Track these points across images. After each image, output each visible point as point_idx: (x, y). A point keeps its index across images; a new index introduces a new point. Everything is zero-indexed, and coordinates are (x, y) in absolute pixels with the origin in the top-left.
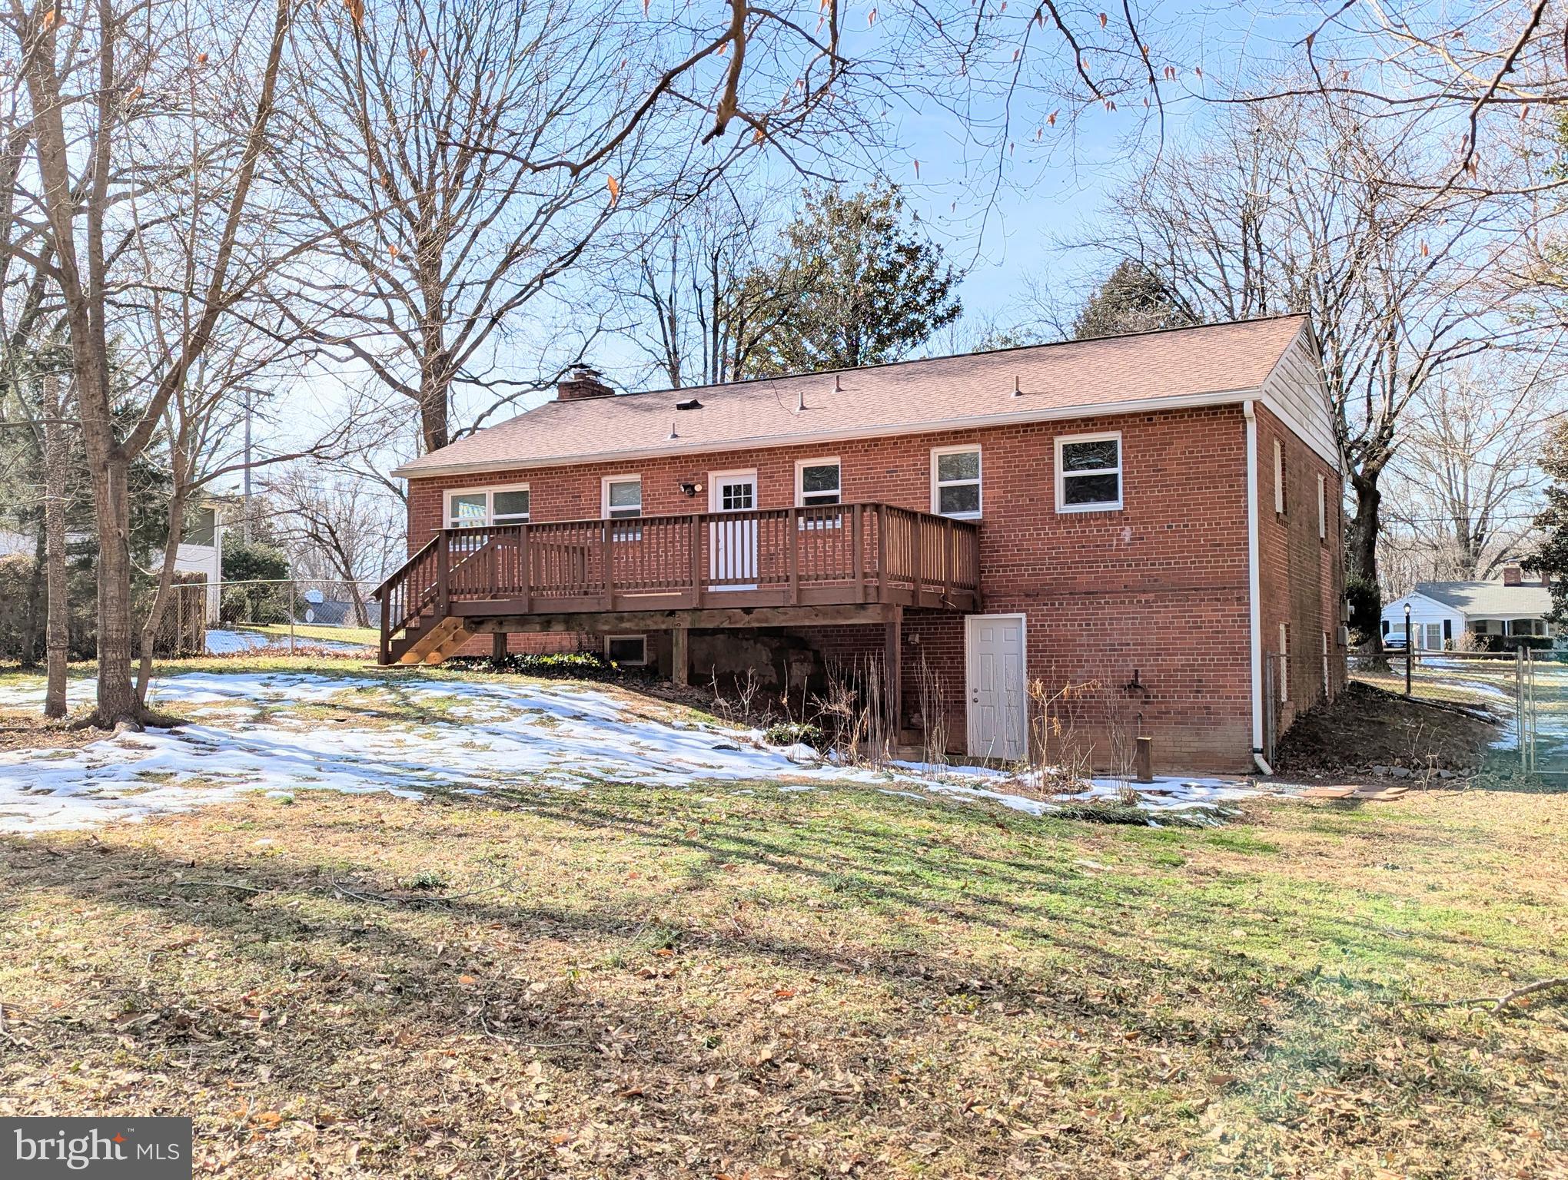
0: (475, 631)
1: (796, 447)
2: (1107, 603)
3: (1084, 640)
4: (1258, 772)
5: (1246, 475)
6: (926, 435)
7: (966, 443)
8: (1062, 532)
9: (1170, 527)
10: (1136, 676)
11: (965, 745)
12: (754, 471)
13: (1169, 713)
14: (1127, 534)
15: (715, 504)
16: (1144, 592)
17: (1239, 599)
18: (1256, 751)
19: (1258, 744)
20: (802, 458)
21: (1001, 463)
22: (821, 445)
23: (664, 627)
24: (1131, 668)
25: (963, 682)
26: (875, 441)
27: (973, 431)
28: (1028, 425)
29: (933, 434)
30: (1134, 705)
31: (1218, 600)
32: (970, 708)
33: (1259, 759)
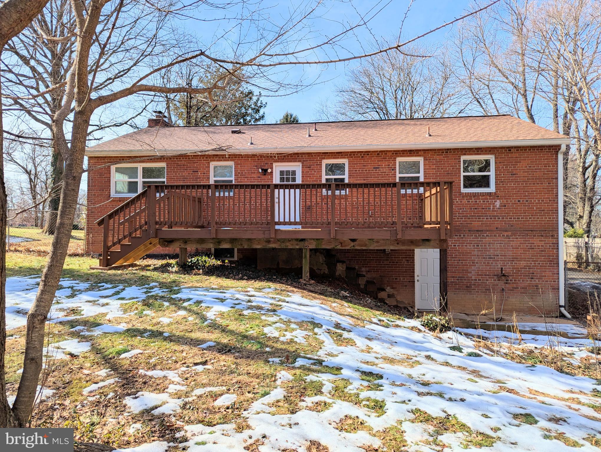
0: (167, 246)
1: (323, 153)
2: (488, 236)
3: (476, 253)
4: (562, 316)
5: (557, 178)
6: (394, 151)
7: (416, 156)
8: (465, 201)
9: (519, 201)
10: (502, 270)
11: (414, 302)
12: (300, 164)
13: (518, 288)
14: (498, 204)
15: (276, 180)
16: (506, 231)
17: (552, 236)
18: (561, 306)
19: (562, 303)
20: (327, 158)
21: (434, 167)
22: (337, 153)
23: (297, 247)
24: (499, 266)
25: (414, 272)
26: (367, 153)
27: (420, 150)
28: (448, 149)
29: (399, 151)
30: (501, 284)
31: (542, 236)
32: (417, 284)
33: (562, 309)
